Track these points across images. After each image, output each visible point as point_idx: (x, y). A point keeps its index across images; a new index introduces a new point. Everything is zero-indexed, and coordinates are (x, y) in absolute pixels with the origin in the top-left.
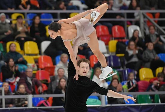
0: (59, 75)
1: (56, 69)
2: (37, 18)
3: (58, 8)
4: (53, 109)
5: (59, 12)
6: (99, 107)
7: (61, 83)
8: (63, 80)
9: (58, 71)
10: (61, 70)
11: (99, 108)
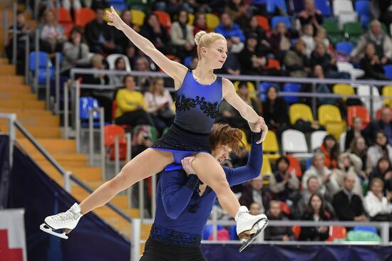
0: (309, 189)
1: (305, 178)
2: (272, 90)
3: (311, 75)
4: (299, 247)
5: (314, 81)
6: (377, 246)
7: (313, 203)
8: (316, 198)
9: (308, 181)
10: (313, 180)
11: (378, 248)
